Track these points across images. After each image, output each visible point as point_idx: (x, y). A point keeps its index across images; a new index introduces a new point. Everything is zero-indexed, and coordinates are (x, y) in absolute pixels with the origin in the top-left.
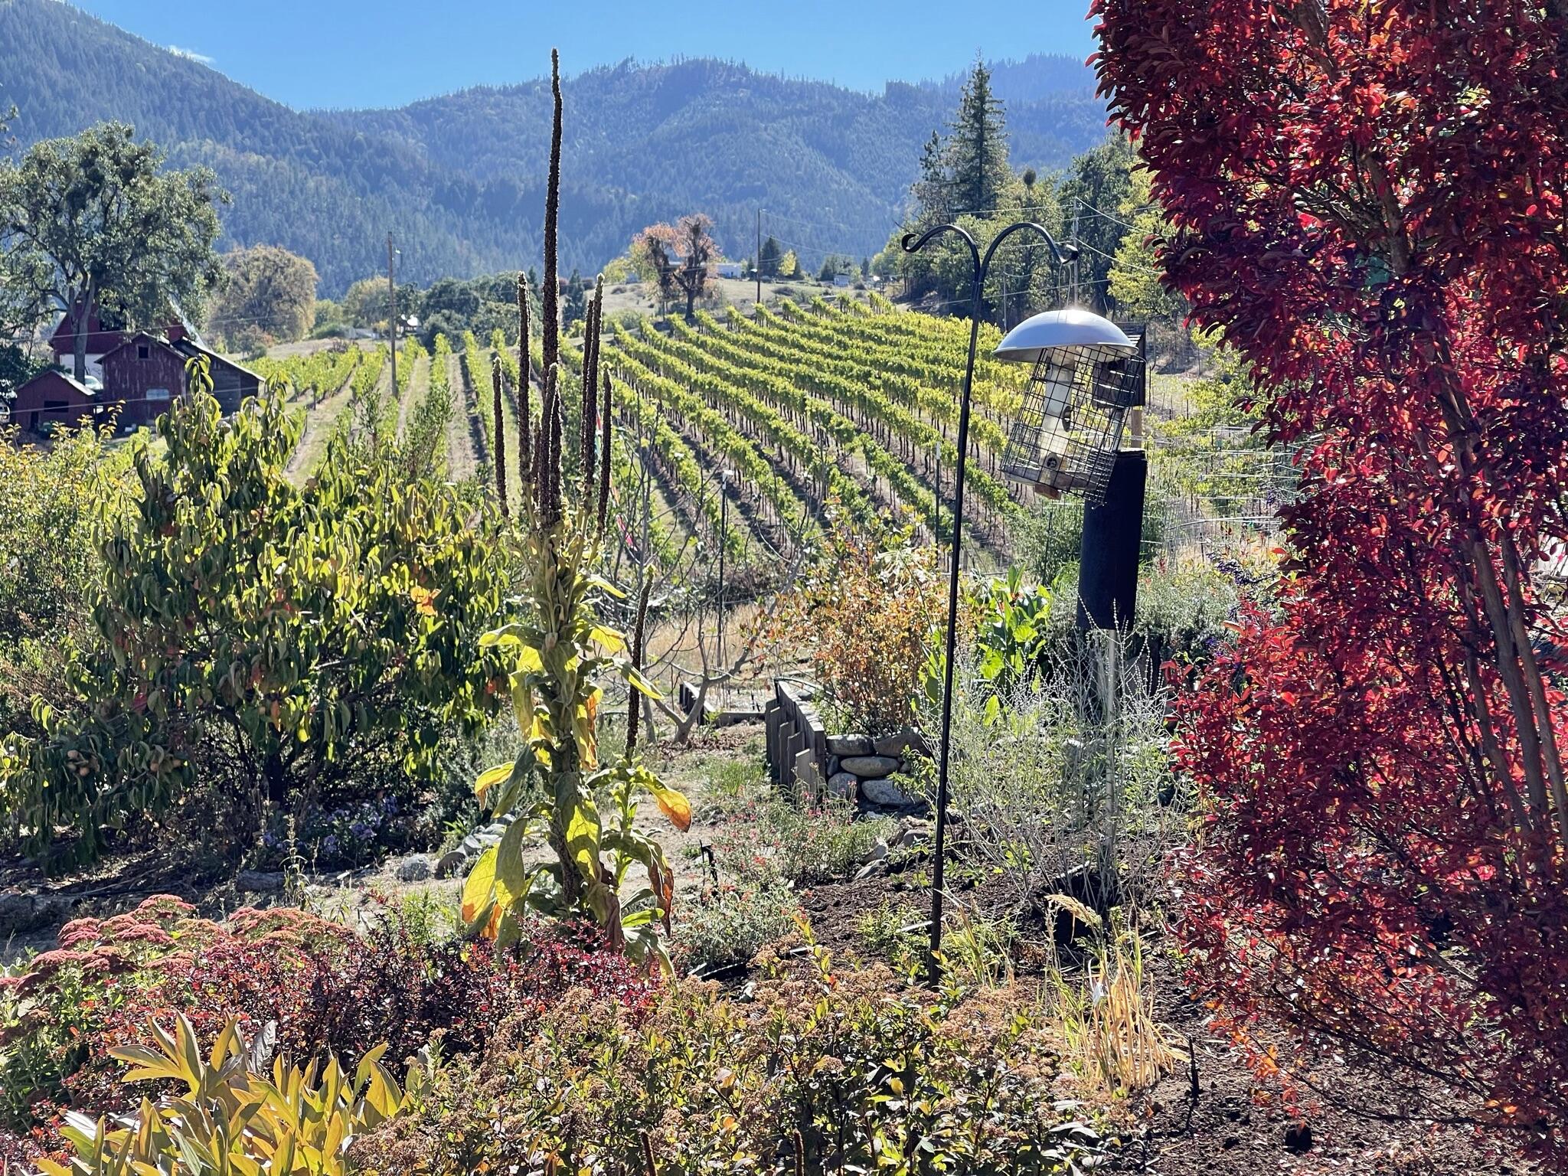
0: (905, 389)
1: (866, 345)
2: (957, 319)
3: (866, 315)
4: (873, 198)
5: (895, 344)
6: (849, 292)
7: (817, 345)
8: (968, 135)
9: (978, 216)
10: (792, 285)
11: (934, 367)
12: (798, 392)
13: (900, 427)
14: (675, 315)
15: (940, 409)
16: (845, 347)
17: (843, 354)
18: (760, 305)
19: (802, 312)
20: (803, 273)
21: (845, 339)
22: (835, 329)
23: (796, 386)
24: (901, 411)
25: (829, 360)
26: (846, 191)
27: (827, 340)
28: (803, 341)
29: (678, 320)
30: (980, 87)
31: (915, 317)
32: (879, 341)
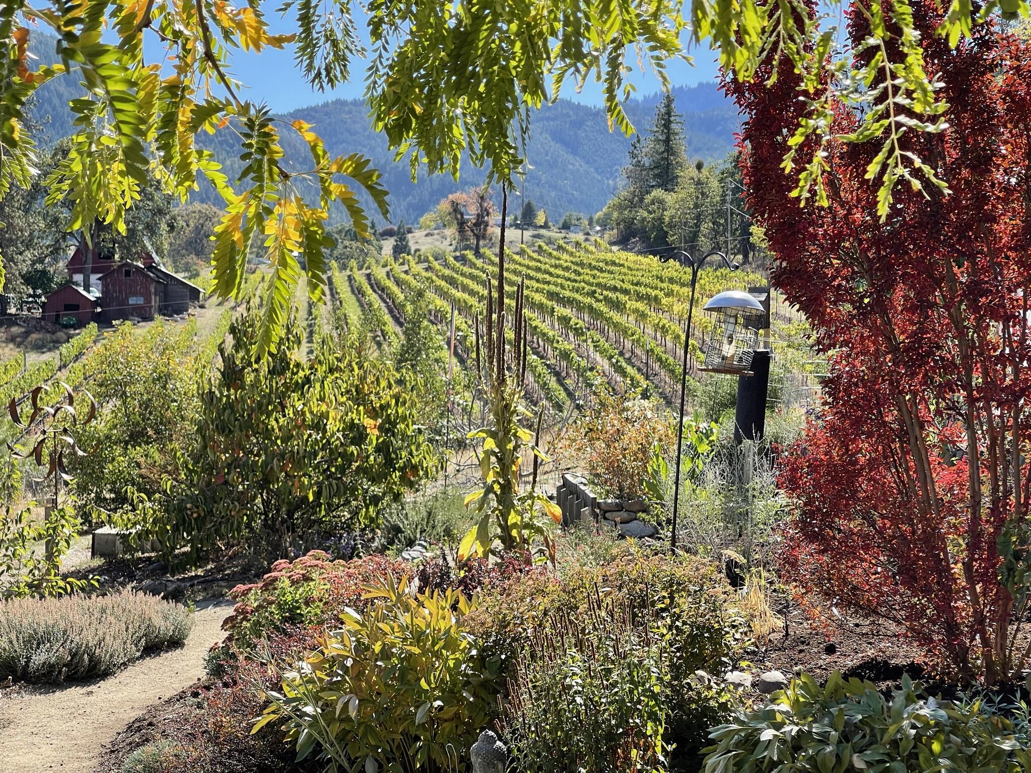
0: (618, 302)
1: (593, 272)
2: (651, 257)
3: (592, 253)
4: (596, 175)
5: (611, 272)
6: (580, 237)
7: (561, 272)
8: (660, 137)
9: (666, 190)
10: (543, 232)
11: (637, 288)
12: (549, 303)
13: (615, 327)
14: (468, 252)
15: (641, 315)
16: (579, 274)
17: (578, 278)
18: (523, 246)
19: (551, 251)
20: (550, 224)
21: (579, 269)
22: (572, 262)
23: (547, 298)
24: (616, 317)
25: (568, 282)
26: (578, 170)
27: (567, 269)
28: (552, 270)
29: (470, 254)
30: (668, 106)
31: (624, 255)
32: (601, 270)
